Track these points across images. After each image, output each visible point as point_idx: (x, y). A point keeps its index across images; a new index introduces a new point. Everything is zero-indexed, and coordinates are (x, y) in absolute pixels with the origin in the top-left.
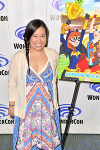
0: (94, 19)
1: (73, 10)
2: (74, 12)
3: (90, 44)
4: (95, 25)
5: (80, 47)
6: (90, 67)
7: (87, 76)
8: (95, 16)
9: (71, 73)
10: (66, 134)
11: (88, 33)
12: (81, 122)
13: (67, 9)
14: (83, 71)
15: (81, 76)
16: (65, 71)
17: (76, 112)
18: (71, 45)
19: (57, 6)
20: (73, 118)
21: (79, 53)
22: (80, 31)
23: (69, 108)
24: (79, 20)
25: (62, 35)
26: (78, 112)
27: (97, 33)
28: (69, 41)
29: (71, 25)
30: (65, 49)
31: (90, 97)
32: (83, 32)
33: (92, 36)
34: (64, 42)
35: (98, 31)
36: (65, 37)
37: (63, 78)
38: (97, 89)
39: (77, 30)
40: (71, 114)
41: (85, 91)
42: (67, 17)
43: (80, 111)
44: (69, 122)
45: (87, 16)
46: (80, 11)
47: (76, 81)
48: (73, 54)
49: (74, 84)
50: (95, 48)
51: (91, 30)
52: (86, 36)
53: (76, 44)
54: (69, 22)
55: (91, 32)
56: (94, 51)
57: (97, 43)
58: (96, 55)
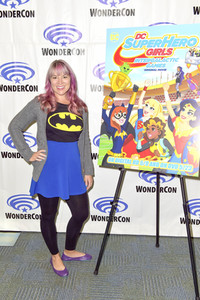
0: (144, 92)
1: (118, 80)
2: (120, 84)
3: (139, 122)
4: (145, 99)
5: (127, 127)
6: (139, 151)
7: (135, 162)
8: (145, 88)
9: (114, 159)
10: (107, 234)
11: (136, 108)
12: (128, 220)
13: (111, 80)
14: (129, 156)
15: (127, 162)
16: (107, 156)
17: (121, 207)
18: (114, 122)
20: (117, 215)
21: (125, 133)
22: (127, 106)
24: (125, 92)
25: (104, 111)
26: (123, 207)
27: (147, 109)
28: (113, 119)
29: (115, 99)
30: (107, 128)
31: (139, 189)
32: (131, 107)
34: (106, 120)
35: (150, 106)
36: (108, 113)
37: (105, 164)
38: (148, 178)
39: (123, 105)
40: (114, 209)
41: (132, 180)
42: (110, 88)
43: (126, 206)
44: (111, 219)
45: (136, 88)
46: (126, 81)
47: (120, 169)
48: (117, 134)
49: (119, 172)
50: (144, 128)
51: (140, 106)
52: (134, 113)
53: (121, 122)
54: (113, 95)
55: (140, 108)
56: (144, 132)
57: (148, 122)
58: (145, 136)
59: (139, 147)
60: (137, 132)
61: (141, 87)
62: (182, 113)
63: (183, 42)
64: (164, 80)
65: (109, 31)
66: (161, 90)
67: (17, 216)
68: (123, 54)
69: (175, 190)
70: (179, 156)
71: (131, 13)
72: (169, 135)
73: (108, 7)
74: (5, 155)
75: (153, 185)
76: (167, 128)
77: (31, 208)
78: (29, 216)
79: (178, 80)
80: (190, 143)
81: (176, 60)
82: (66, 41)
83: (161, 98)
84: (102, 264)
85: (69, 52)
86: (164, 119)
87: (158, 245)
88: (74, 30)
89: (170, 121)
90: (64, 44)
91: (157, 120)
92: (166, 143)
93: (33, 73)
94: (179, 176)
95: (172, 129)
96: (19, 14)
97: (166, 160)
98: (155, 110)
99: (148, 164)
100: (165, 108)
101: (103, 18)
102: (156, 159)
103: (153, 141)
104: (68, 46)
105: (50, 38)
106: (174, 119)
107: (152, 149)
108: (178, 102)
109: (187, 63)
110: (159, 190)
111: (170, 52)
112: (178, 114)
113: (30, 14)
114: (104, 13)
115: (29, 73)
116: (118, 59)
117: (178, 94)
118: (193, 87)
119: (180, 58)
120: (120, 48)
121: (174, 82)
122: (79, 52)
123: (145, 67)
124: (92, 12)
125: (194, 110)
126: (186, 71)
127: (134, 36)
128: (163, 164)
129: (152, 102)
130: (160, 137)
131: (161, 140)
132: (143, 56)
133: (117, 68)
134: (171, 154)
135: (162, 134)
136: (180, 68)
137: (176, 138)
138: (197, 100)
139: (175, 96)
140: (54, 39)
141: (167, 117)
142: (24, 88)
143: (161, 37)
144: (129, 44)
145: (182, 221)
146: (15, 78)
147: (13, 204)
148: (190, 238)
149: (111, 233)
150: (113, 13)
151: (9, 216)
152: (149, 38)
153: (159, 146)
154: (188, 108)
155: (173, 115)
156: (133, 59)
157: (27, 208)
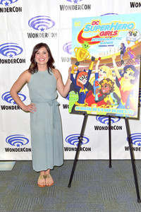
0: (99, 61)
1: (81, 53)
2: (82, 56)
3: (96, 82)
4: (99, 66)
6: (96, 102)
7: (94, 109)
8: (100, 59)
9: (80, 108)
10: (76, 160)
11: (93, 73)
12: (90, 149)
13: (76, 53)
14: (90, 105)
15: (88, 110)
16: (75, 106)
17: (85, 141)
19: (67, 50)
20: (82, 146)
21: (86, 90)
22: (87, 71)
23: (79, 138)
24: (86, 61)
25: (72, 75)
27: (101, 73)
28: (78, 80)
29: (79, 66)
31: (96, 128)
32: (90, 72)
33: (97, 76)
34: (74, 81)
35: (103, 71)
38: (103, 121)
39: (85, 71)
40: (80, 142)
41: (92, 122)
42: (76, 59)
44: (78, 150)
45: (93, 59)
46: (87, 54)
47: (84, 114)
48: (81, 91)
49: (83, 117)
50: (100, 85)
53: (84, 82)
54: (77, 64)
56: (100, 88)
57: (102, 81)
58: (101, 91)
59: (97, 99)
60: (95, 88)
61: (97, 58)
62: (125, 75)
63: (125, 26)
64: (112, 53)
65: (74, 20)
66: (111, 59)
67: (13, 150)
68: (84, 36)
69: (121, 128)
70: (124, 104)
71: (88, 7)
72: (117, 90)
73: (72, 3)
74: (3, 108)
75: (106, 125)
76: (115, 85)
77: (22, 144)
78: (22, 150)
79: (122, 53)
80: (131, 95)
81: (120, 39)
82: (44, 27)
83: (110, 65)
84: (73, 180)
85: (46, 35)
86: (113, 79)
87: (110, 166)
88: (49, 20)
89: (117, 80)
90: (42, 30)
91: (108, 80)
92: (115, 95)
93: (22, 50)
94: (124, 118)
95: (119, 86)
96: (11, 10)
97: (115, 107)
98: (107, 73)
99: (102, 111)
100: (113, 71)
101: (69, 11)
102: (108, 107)
103: (106, 94)
104: (46, 31)
105: (33, 26)
106: (120, 79)
107: (106, 100)
108: (122, 67)
109: (128, 41)
110: (110, 128)
111: (116, 33)
112: (122, 76)
113: (19, 9)
114: (70, 8)
115: (19, 50)
116: (80, 39)
117: (122, 62)
118: (132, 57)
119: (123, 38)
120: (82, 32)
121: (119, 54)
122: (53, 35)
123: (99, 44)
124: (62, 8)
125: (133, 72)
126: (127, 46)
127: (91, 23)
128: (113, 110)
129: (105, 68)
130: (111, 91)
131: (112, 94)
132: (98, 37)
133: (80, 45)
134: (119, 103)
135: (112, 90)
136: (123, 44)
137: (121, 92)
138: (135, 66)
139: (120, 63)
140: (36, 26)
141: (115, 78)
142: (15, 61)
143: (109, 23)
144: (88, 28)
145: (126, 149)
146: (9, 54)
147: (10, 142)
148: (133, 160)
149: (79, 159)
150: (75, 8)
151: (7, 150)
152: (101, 24)
153: (110, 98)
154: (129, 71)
155: (119, 76)
156: (90, 39)
157: (19, 144)
